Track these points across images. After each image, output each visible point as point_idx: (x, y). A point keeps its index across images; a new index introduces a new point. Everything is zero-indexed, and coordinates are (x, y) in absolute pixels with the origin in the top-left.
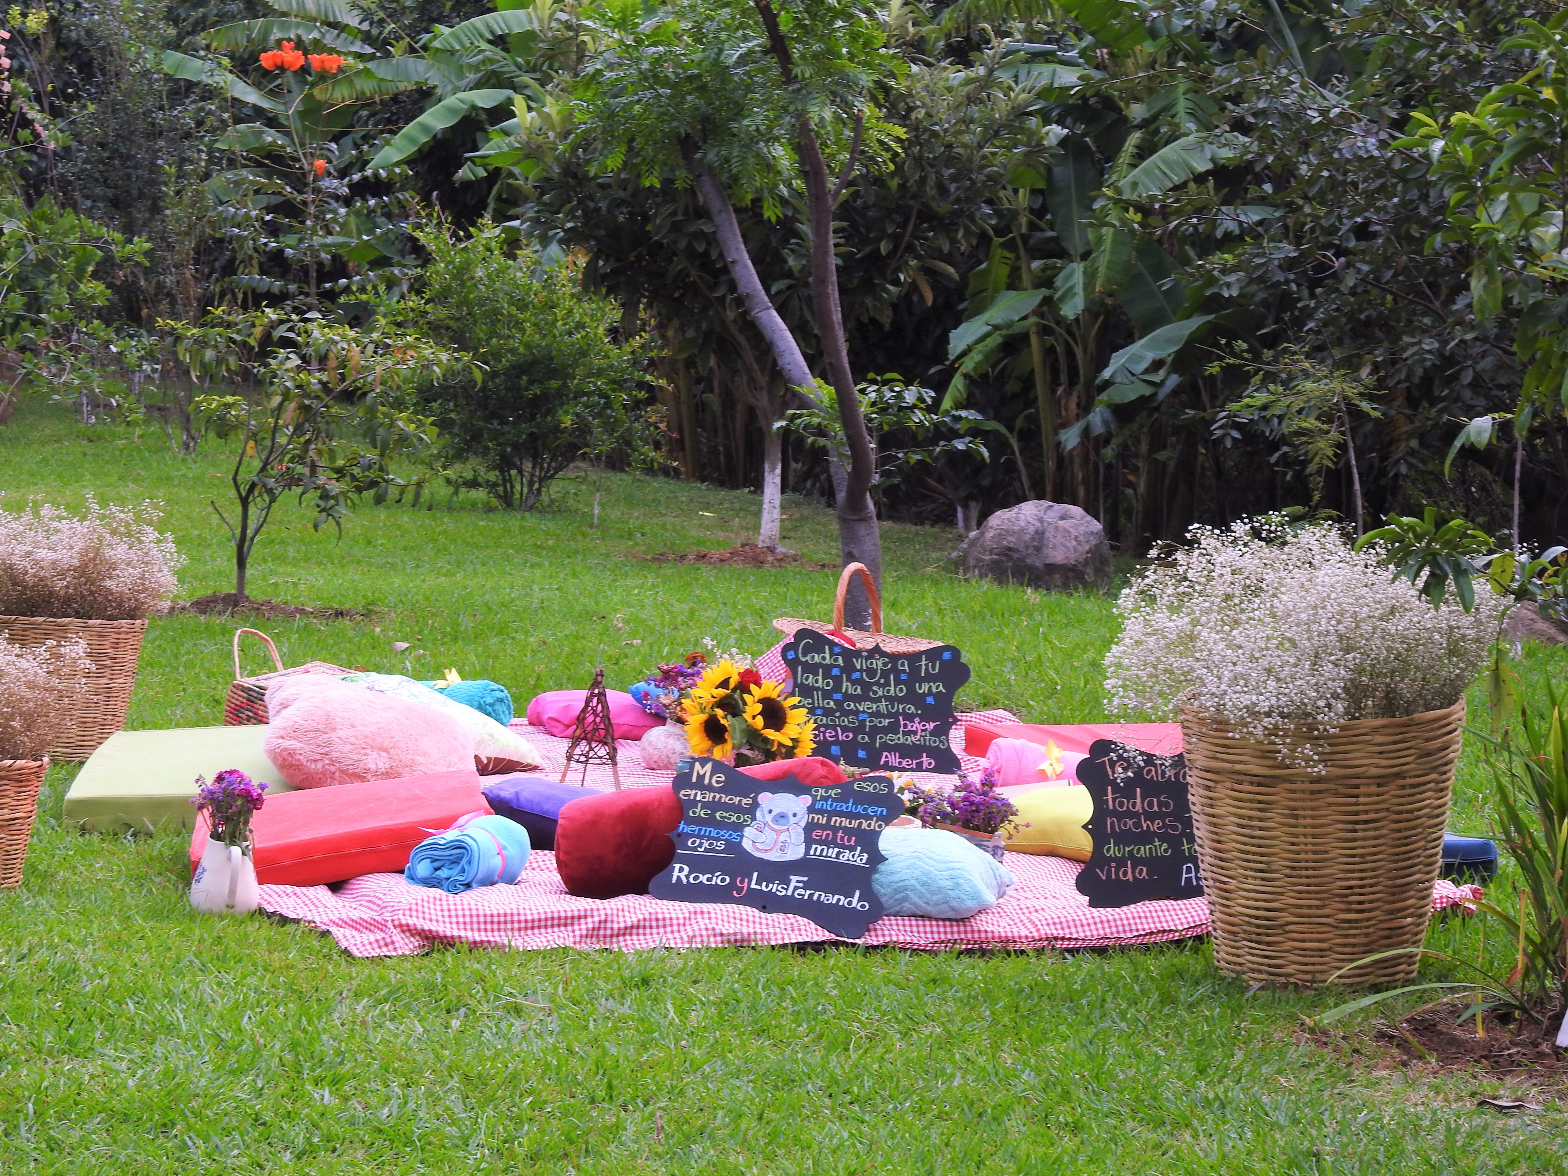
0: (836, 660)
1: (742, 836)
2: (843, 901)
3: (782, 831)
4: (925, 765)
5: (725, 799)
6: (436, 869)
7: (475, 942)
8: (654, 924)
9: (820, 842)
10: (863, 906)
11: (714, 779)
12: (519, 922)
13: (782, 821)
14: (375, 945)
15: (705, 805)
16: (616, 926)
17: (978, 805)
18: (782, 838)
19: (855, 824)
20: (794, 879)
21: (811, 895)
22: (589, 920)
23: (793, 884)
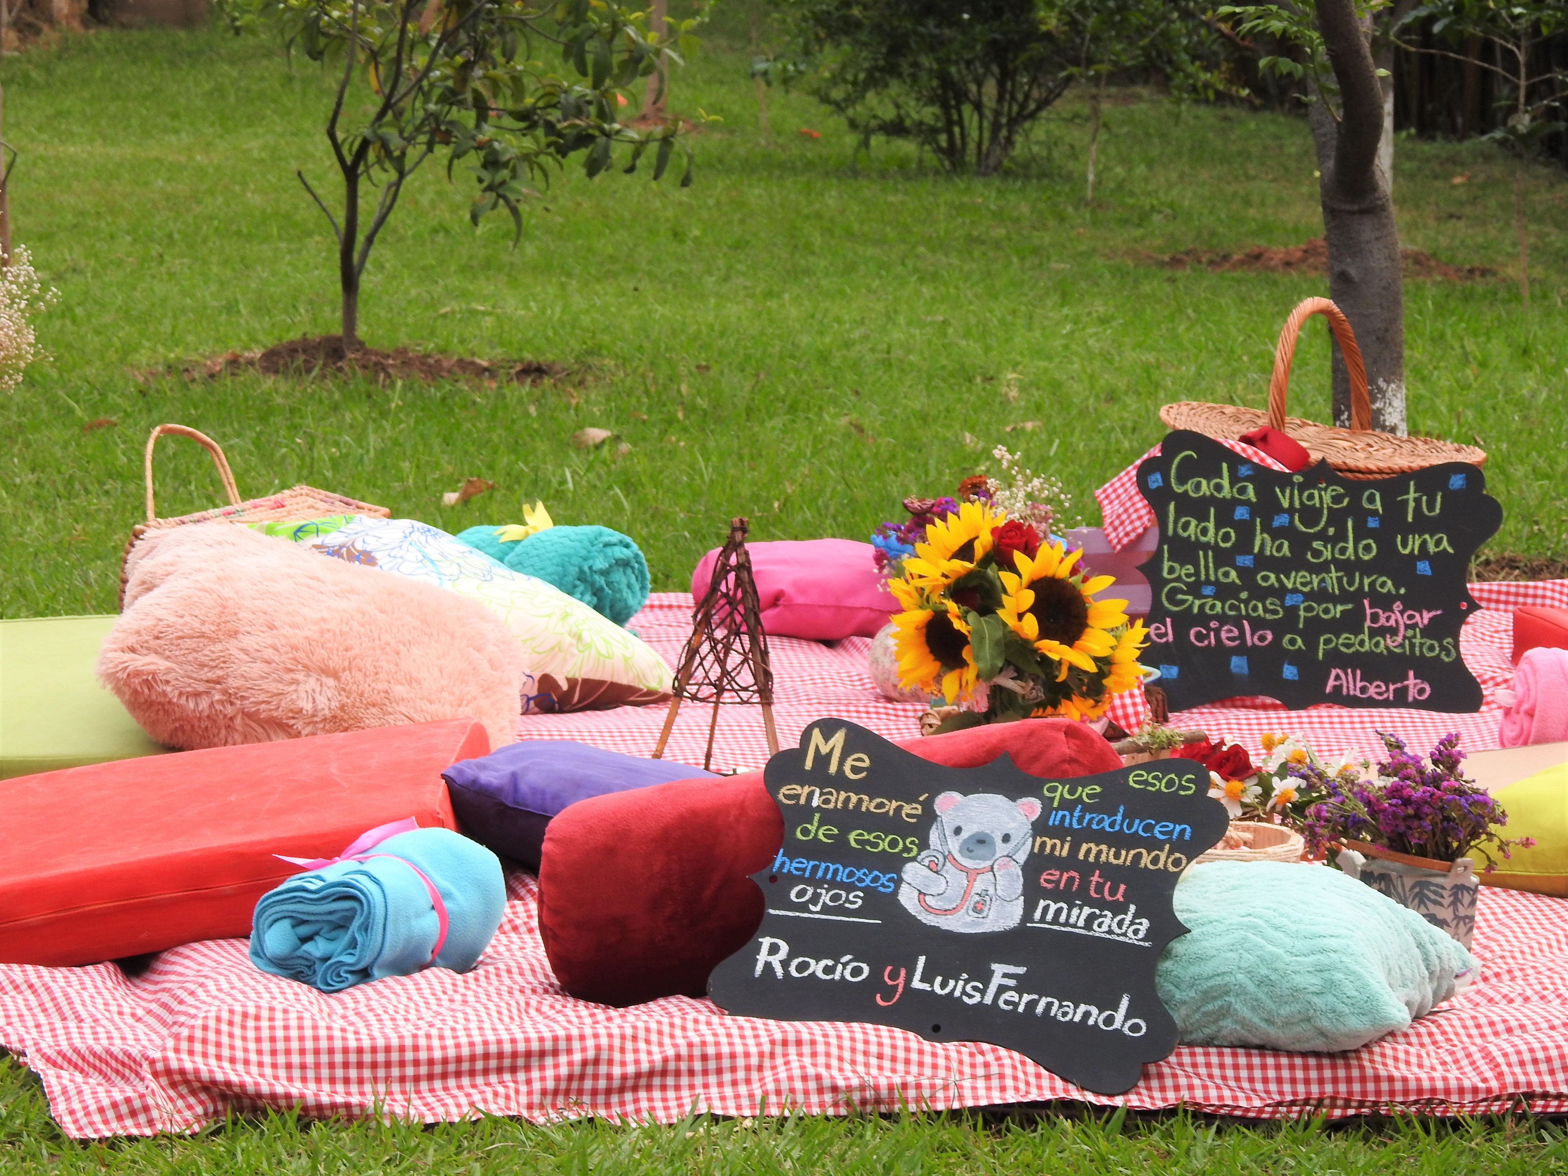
0: (1241, 491)
1: (899, 882)
2: (1096, 1017)
3: (979, 872)
4: (1412, 694)
5: (869, 805)
6: (305, 940)
7: (319, 1107)
8: (698, 1066)
9: (1055, 895)
10: (1135, 1028)
11: (849, 762)
12: (416, 1063)
13: (981, 850)
14: (110, 1114)
15: (828, 817)
16: (617, 1071)
17: (1418, 805)
18: (979, 885)
19: (1126, 857)
20: (999, 969)
21: (1032, 1004)
22: (563, 1059)
23: (996, 981)
